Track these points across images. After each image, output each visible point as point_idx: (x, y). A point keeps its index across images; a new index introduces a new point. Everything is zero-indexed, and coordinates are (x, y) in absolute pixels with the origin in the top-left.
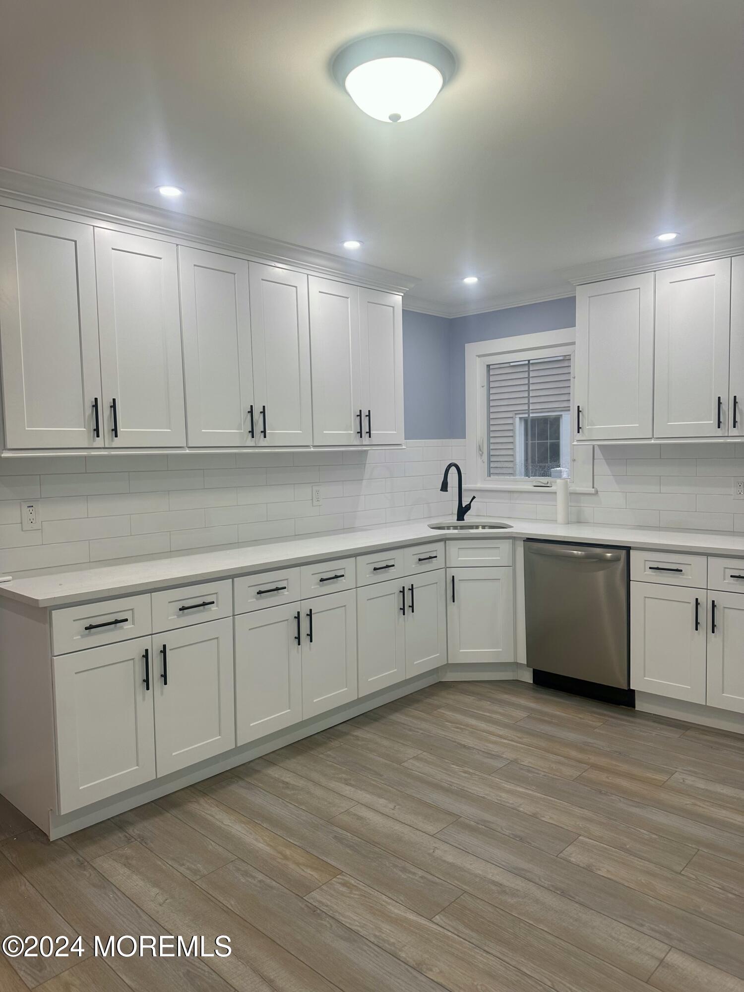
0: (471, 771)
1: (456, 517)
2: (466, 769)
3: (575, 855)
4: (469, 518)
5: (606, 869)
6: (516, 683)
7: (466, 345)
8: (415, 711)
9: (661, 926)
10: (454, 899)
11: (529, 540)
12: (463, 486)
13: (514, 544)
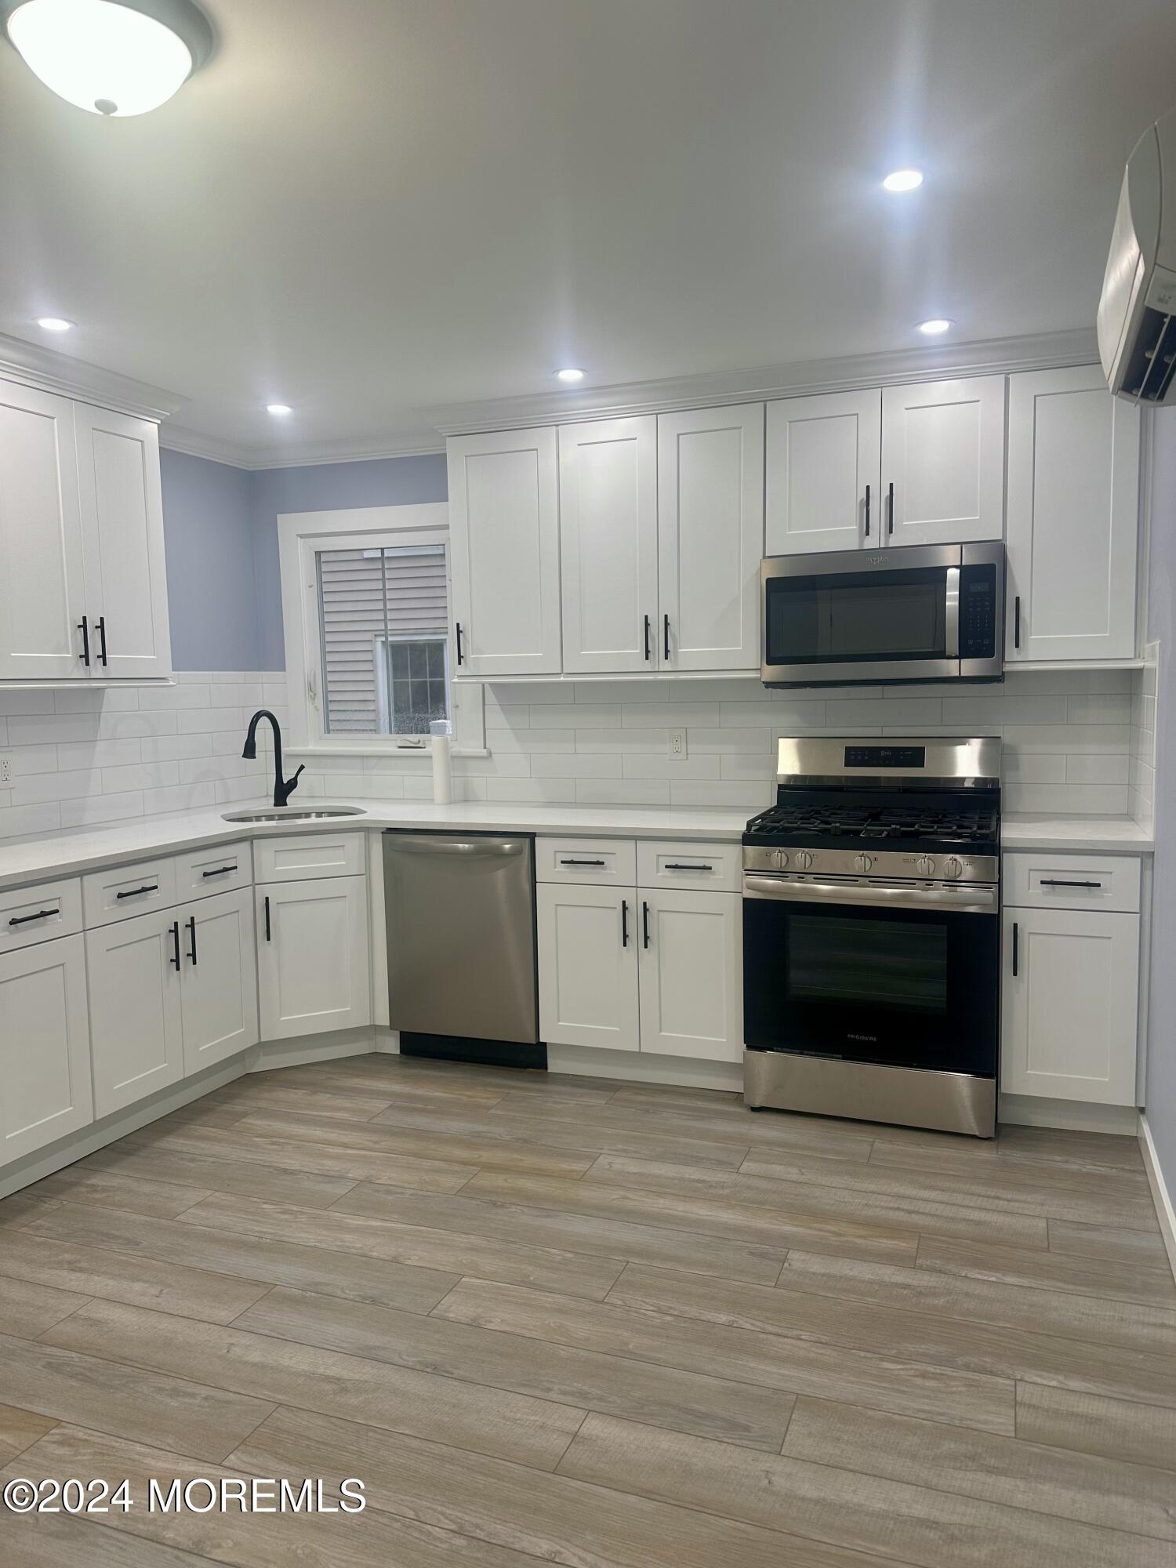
0: (295, 1208)
1: (272, 801)
2: (287, 1207)
3: (456, 1307)
4: (294, 801)
5: (500, 1318)
6: (376, 1057)
7: (279, 516)
8: (201, 1128)
9: (575, 1384)
10: (262, 1420)
11: (391, 831)
12: (282, 749)
13: (367, 840)
